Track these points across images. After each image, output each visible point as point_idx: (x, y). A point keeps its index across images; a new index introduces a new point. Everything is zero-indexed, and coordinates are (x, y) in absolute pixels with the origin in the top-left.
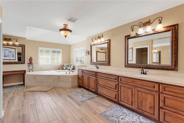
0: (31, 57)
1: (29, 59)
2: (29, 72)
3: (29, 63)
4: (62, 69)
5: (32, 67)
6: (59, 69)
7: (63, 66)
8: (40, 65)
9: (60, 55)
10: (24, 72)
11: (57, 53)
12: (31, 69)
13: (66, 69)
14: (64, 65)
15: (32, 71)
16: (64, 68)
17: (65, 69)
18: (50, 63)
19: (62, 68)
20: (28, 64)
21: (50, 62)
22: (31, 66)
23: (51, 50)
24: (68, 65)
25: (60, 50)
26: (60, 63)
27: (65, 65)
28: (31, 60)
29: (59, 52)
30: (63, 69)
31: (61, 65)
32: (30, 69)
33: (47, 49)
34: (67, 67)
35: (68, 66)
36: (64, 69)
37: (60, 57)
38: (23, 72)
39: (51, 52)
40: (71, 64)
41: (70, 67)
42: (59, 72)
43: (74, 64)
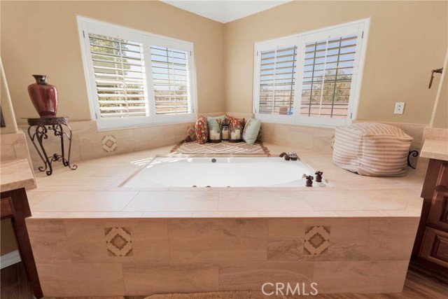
0: (38, 78)
1: (32, 90)
2: (49, 173)
3: (36, 115)
4: (204, 142)
5: (59, 138)
7: (208, 126)
12: (56, 157)
13: (219, 140)
15: (66, 164)
20: (32, 122)
22: (50, 133)
27: (213, 120)
28: (41, 94)
30: (209, 141)
32: (50, 155)
42: (211, 159)
43: (254, 115)
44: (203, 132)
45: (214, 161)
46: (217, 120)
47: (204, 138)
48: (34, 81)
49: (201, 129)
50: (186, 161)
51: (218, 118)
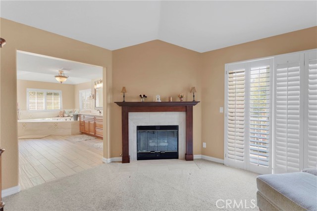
4: (61, 117)
6: (58, 116)
8: (29, 112)
9: (59, 99)
11: (55, 96)
14: (66, 111)
16: (65, 115)
17: (66, 117)
18: (44, 109)
19: (62, 115)
21: (44, 107)
23: (45, 91)
25: (60, 92)
26: (59, 108)
29: (57, 94)
30: (64, 117)
31: (61, 112)
33: (40, 91)
35: (71, 112)
37: (59, 101)
39: (45, 94)
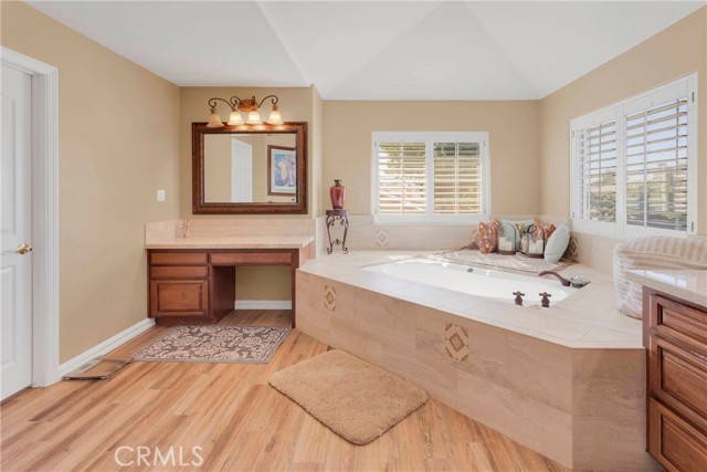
0: (337, 181)
1: (332, 190)
3: (331, 208)
4: (487, 251)
5: (343, 228)
6: (474, 247)
7: (498, 230)
8: (376, 220)
9: (480, 168)
10: (289, 255)
11: (463, 158)
12: (338, 241)
13: (517, 250)
14: (504, 222)
16: (505, 244)
17: (506, 253)
19: (488, 243)
20: (328, 213)
22: (337, 222)
23: (430, 139)
24: (528, 223)
25: (481, 138)
27: (509, 224)
28: (336, 192)
29: (470, 150)
30: (496, 250)
31: (486, 227)
34: (524, 241)
35: (527, 231)
36: (501, 247)
37: (481, 180)
38: (287, 258)
39: (430, 151)
40: (548, 219)
41: (540, 242)
42: (468, 267)
43: (571, 221)
44: (485, 237)
45: (470, 270)
46: (517, 226)
47: (487, 246)
48: (334, 184)
49: (483, 234)
50: (440, 265)
51: (520, 223)
